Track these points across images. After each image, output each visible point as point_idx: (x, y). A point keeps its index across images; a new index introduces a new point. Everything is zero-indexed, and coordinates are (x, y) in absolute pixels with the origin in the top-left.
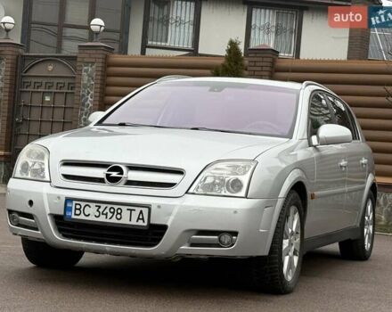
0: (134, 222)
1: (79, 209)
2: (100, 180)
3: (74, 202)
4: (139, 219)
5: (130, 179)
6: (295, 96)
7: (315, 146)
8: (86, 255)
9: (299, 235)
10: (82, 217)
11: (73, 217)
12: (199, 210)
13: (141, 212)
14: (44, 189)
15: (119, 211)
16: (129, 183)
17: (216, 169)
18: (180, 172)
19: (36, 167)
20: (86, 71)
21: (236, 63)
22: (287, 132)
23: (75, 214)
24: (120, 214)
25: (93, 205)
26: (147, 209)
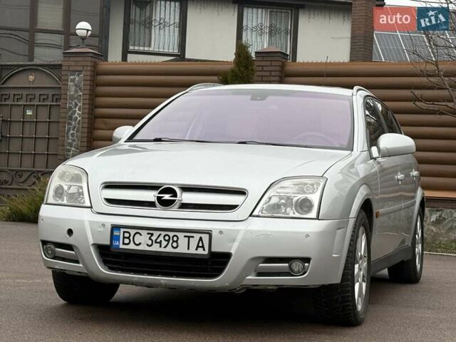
0: (193, 251)
1: (129, 238)
2: (151, 204)
3: (122, 230)
4: (198, 247)
5: (185, 201)
6: (348, 103)
7: (375, 159)
8: (122, 287)
9: (366, 259)
10: (132, 246)
11: (122, 246)
12: (267, 235)
13: (201, 239)
14: (84, 216)
15: (175, 239)
16: (184, 206)
17: (282, 187)
18: (241, 192)
19: (73, 190)
20: (73, 81)
21: (246, 68)
22: (345, 143)
23: (124, 244)
24: (177, 241)
25: (144, 232)
26: (208, 235)
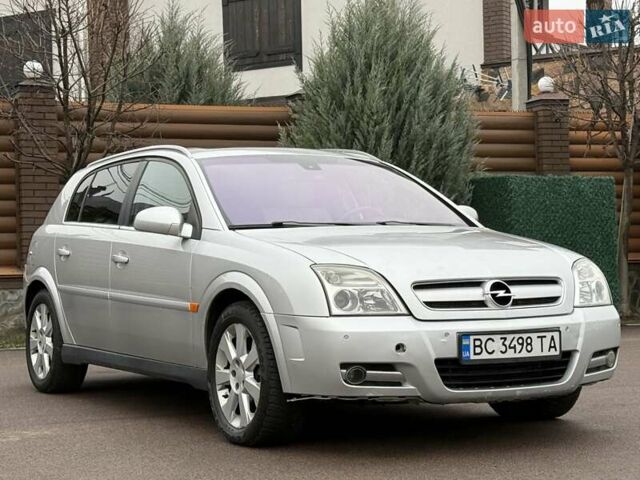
0: (546, 353)
3: (472, 338)
4: (551, 347)
10: (485, 356)
11: (473, 357)
13: (552, 338)
15: (529, 341)
18: (553, 281)
24: (530, 344)
25: (497, 338)
26: (557, 333)
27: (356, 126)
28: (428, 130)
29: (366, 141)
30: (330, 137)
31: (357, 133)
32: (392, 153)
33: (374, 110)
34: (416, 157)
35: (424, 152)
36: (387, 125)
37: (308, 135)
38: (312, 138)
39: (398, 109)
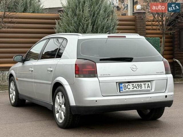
27: (80, 21)
28: (103, 23)
29: (83, 26)
30: (72, 25)
31: (81, 24)
32: (92, 30)
33: (86, 16)
34: (99, 31)
35: (101, 30)
36: (90, 21)
37: (65, 24)
38: (66, 25)
39: (94, 16)
